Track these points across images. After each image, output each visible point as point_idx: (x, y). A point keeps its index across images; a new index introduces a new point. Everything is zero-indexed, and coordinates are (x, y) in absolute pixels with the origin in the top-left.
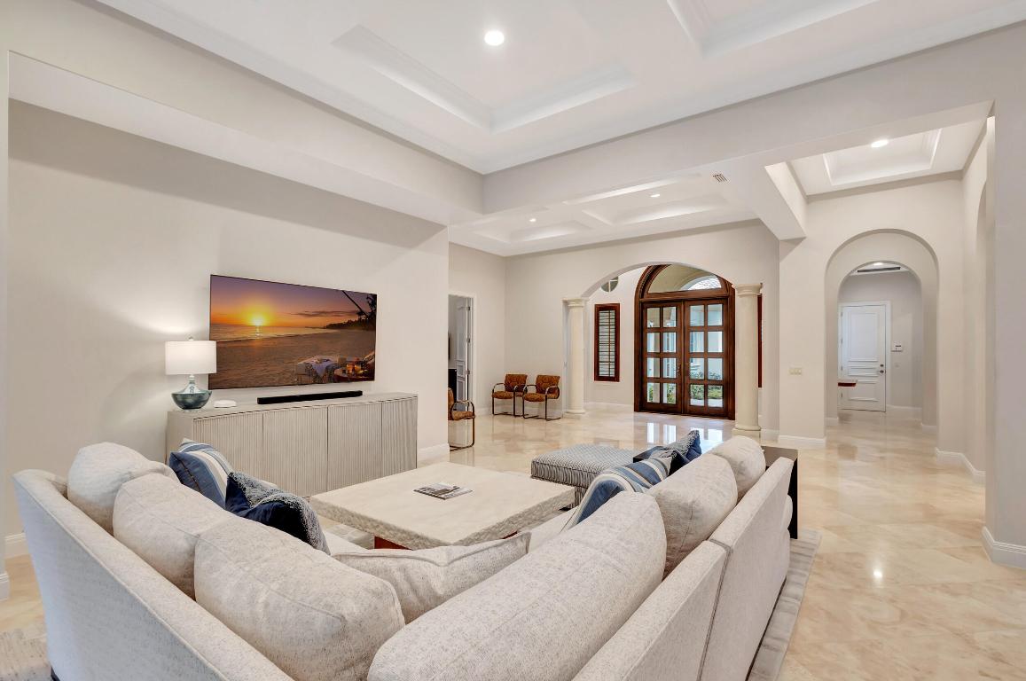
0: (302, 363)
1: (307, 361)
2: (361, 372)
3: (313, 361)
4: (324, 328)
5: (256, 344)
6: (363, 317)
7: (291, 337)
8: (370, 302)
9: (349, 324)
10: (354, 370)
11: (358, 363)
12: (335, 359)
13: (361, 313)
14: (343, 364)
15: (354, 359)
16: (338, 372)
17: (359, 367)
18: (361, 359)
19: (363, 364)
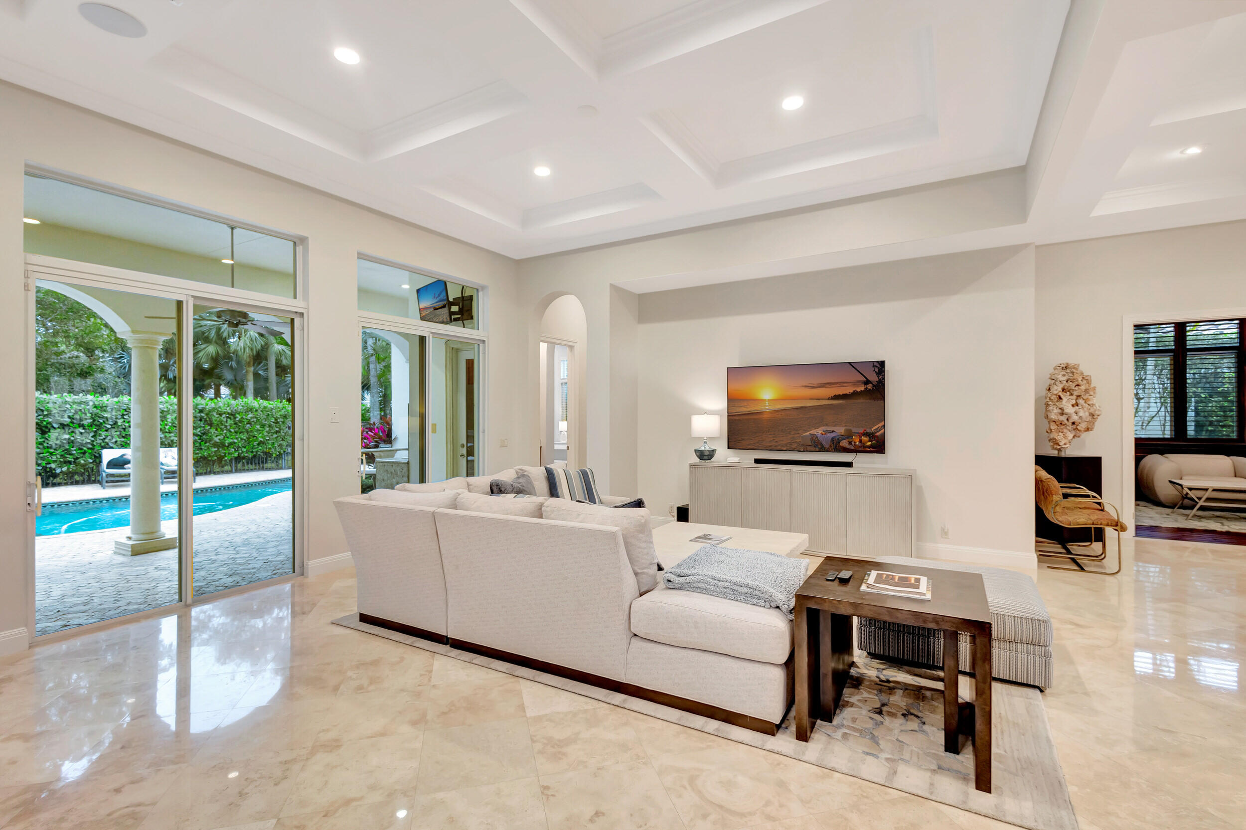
0: (808, 433)
1: (812, 432)
2: (869, 443)
3: (818, 432)
4: (829, 399)
5: (765, 416)
6: (870, 387)
7: (797, 408)
8: (877, 370)
9: (855, 394)
10: (860, 441)
11: (866, 434)
12: (840, 430)
13: (867, 382)
14: (849, 435)
15: (861, 431)
16: (844, 443)
17: (866, 439)
18: (868, 431)
19: (871, 436)
